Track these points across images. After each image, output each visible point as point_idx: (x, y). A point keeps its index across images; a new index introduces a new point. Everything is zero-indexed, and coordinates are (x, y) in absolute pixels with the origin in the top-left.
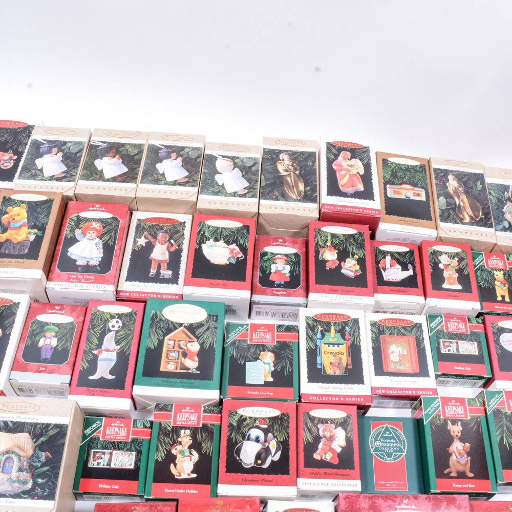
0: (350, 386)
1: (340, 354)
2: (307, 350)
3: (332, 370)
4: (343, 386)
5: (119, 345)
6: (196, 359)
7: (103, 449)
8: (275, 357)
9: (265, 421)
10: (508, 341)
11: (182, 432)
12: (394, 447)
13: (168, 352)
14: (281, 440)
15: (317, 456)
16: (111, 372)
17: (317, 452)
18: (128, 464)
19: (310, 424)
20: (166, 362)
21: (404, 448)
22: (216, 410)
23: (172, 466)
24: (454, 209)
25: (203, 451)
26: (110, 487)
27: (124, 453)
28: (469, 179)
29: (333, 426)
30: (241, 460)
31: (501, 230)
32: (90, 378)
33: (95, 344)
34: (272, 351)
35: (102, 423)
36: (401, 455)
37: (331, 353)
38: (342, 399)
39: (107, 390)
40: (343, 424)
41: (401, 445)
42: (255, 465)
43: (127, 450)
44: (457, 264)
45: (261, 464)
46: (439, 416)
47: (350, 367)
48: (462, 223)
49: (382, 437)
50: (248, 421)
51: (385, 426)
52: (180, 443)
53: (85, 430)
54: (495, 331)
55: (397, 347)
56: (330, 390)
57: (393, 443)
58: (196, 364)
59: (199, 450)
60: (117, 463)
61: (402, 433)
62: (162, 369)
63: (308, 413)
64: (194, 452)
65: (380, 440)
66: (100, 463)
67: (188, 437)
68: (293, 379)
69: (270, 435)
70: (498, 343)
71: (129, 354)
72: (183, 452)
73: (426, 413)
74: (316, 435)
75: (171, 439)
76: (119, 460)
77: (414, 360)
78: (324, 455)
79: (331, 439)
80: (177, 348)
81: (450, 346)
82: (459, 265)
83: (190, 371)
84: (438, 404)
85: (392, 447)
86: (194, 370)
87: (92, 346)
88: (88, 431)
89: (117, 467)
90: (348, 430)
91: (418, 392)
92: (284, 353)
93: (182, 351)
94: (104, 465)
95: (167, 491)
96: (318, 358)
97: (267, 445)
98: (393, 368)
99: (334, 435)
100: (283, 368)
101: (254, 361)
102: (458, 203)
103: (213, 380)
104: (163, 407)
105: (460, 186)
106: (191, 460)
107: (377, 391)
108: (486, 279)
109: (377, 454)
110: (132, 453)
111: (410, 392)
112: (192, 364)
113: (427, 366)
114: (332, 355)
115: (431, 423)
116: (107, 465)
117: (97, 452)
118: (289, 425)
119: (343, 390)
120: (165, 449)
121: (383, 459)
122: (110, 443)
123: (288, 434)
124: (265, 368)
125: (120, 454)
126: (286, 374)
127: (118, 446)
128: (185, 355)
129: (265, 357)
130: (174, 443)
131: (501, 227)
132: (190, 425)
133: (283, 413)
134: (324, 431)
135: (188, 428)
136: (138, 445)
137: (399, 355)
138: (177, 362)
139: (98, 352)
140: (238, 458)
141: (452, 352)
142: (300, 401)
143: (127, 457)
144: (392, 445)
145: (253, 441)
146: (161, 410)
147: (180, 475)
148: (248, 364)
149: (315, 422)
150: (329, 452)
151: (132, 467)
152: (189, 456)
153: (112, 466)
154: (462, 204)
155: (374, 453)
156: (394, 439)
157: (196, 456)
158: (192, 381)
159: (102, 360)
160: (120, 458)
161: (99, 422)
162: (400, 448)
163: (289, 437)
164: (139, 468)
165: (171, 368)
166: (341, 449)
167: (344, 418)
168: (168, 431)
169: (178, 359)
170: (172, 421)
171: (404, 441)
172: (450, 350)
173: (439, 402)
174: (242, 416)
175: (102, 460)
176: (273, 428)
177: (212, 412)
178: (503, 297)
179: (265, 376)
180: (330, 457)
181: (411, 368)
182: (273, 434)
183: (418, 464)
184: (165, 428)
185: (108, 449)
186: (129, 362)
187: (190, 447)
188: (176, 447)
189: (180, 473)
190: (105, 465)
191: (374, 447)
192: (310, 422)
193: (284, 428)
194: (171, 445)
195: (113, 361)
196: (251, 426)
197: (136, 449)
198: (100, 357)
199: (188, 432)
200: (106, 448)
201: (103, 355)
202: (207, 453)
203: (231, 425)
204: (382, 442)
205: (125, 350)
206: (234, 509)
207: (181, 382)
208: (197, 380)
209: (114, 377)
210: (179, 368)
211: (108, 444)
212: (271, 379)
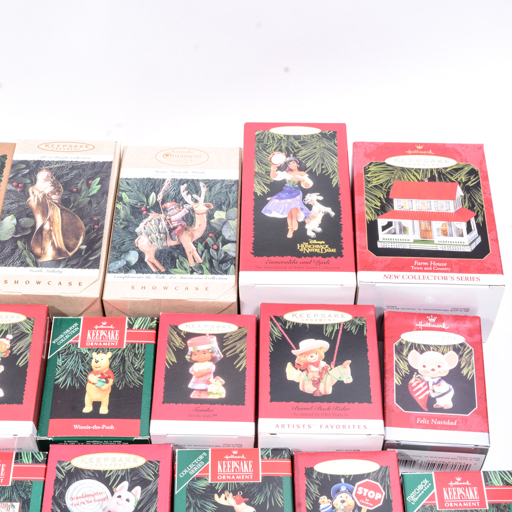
10: (82, 497)
24: (27, 239)
28: (79, 176)
31: (120, 270)
44: (8, 346)
48: (36, 265)
54: (60, 476)
70: (60, 501)
82: (11, 348)
102: (39, 225)
105: (57, 190)
108: (72, 371)
131: (121, 263)
154: (47, 227)
178: (97, 405)
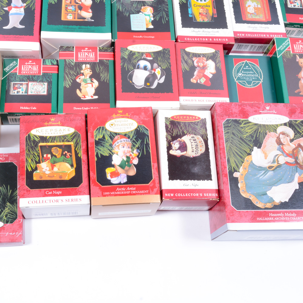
0: (216, 30)
1: (207, 6)
2: (179, 3)
3: (201, 18)
4: (211, 30)
5: (25, 3)
6: (90, 11)
7: (20, 81)
8: (154, 10)
9: (150, 55)
11: (84, 66)
12: (253, 77)
13: (67, 6)
14: (165, 68)
15: (193, 81)
16: (21, 23)
17: (194, 78)
18: (42, 91)
19: (186, 57)
20: (65, 13)
21: (261, 78)
22: (109, 50)
23: (78, 91)
25: (102, 79)
26: (29, 108)
27: (37, 83)
29: (205, 59)
30: (134, 83)
32: (4, 28)
33: (5, 3)
34: (151, 6)
35: (17, 63)
36: (258, 83)
37: (199, 6)
38: (211, 40)
39: (20, 36)
40: (213, 57)
41: (259, 76)
42: (145, 87)
43: (40, 82)
45: (150, 86)
46: (289, 52)
47: (216, 16)
49: (243, 70)
50: (137, 55)
51: (245, 62)
52: (83, 74)
53: (4, 68)
55: (253, 2)
56: (200, 33)
57: (252, 74)
58: (90, 15)
59: (98, 79)
60: (33, 91)
61: (259, 67)
62: (63, 19)
63: (184, 50)
64: (94, 80)
65: (241, 72)
66: (19, 91)
67: (88, 70)
68: (169, 26)
69: (155, 65)
71: (34, 10)
72: (86, 80)
73: (278, 50)
74: (191, 65)
75: (75, 72)
76: (35, 89)
77: (267, 12)
78: (199, 80)
79: (204, 68)
80: (73, 3)
81: (295, 3)
83: (86, 20)
84: (288, 43)
85: (251, 77)
86: (89, 19)
87: (3, 4)
88: (7, 69)
89: (33, 94)
90: (217, 62)
91: (271, 36)
92: (160, 7)
93: (78, 5)
94: (22, 93)
95: (76, 108)
96: (189, 10)
97: (153, 72)
98: (250, 17)
99: (206, 65)
100: (161, 18)
101: (136, 13)
103: (105, 26)
104: (66, 48)
106: (92, 86)
107: (238, 35)
109: (239, 82)
110: (44, 83)
111: (265, 35)
112: (87, 15)
113: (277, 16)
114: (200, 8)
115: (283, 56)
116: (25, 92)
117: (16, 84)
118: (170, 57)
119: (211, 33)
120: (71, 78)
121: (244, 85)
122: (26, 76)
123: (170, 63)
124: (146, 18)
125: (34, 84)
126: (163, 23)
127: (32, 78)
128: (81, 8)
129: (145, 10)
130: (78, 74)
132: (89, 61)
133: (165, 49)
134: (198, 62)
135: (88, 63)
136: (48, 77)
137: (255, 8)
138: (75, 14)
139: (9, 9)
140: (131, 82)
141: (297, 7)
142: (176, 41)
143: (40, 86)
144: (251, 75)
145: (142, 69)
146: (65, 50)
147: (85, 97)
148: (132, 16)
149: (190, 56)
150: (203, 78)
151: (45, 93)
152: (91, 83)
153: (30, 93)
155: (237, 81)
156: (253, 71)
157: (96, 83)
158: (88, 27)
159: (12, 14)
160: (35, 87)
161: (15, 62)
162: (257, 78)
163: (170, 66)
164: (51, 94)
165: (70, 18)
166: (212, 75)
167: (213, 53)
168: (72, 65)
169: (75, 11)
170: (74, 58)
171: (260, 73)
172: (295, 5)
173: (288, 41)
174: (131, 51)
175: (21, 89)
176: (157, 59)
177: (106, 51)
179: (147, 25)
180: (204, 81)
181: (264, 17)
182: (158, 64)
183: (272, 89)
184: (69, 64)
185: (25, 81)
186: (35, 15)
187: (91, 77)
188: (79, 77)
189: (84, 96)
190: (24, 92)
191: (237, 77)
192: (186, 56)
193: (166, 59)
194: (76, 76)
195: (22, 15)
196: (139, 58)
197: (47, 80)
198: (11, 12)
199: (88, 66)
200: (23, 81)
201: (13, 11)
202: (105, 81)
203: (123, 58)
204: (243, 74)
205: (31, 6)
206: (132, 115)
207: (79, 28)
208: (92, 26)
209: (24, 27)
210: (77, 18)
211: (24, 77)
212: (152, 27)
